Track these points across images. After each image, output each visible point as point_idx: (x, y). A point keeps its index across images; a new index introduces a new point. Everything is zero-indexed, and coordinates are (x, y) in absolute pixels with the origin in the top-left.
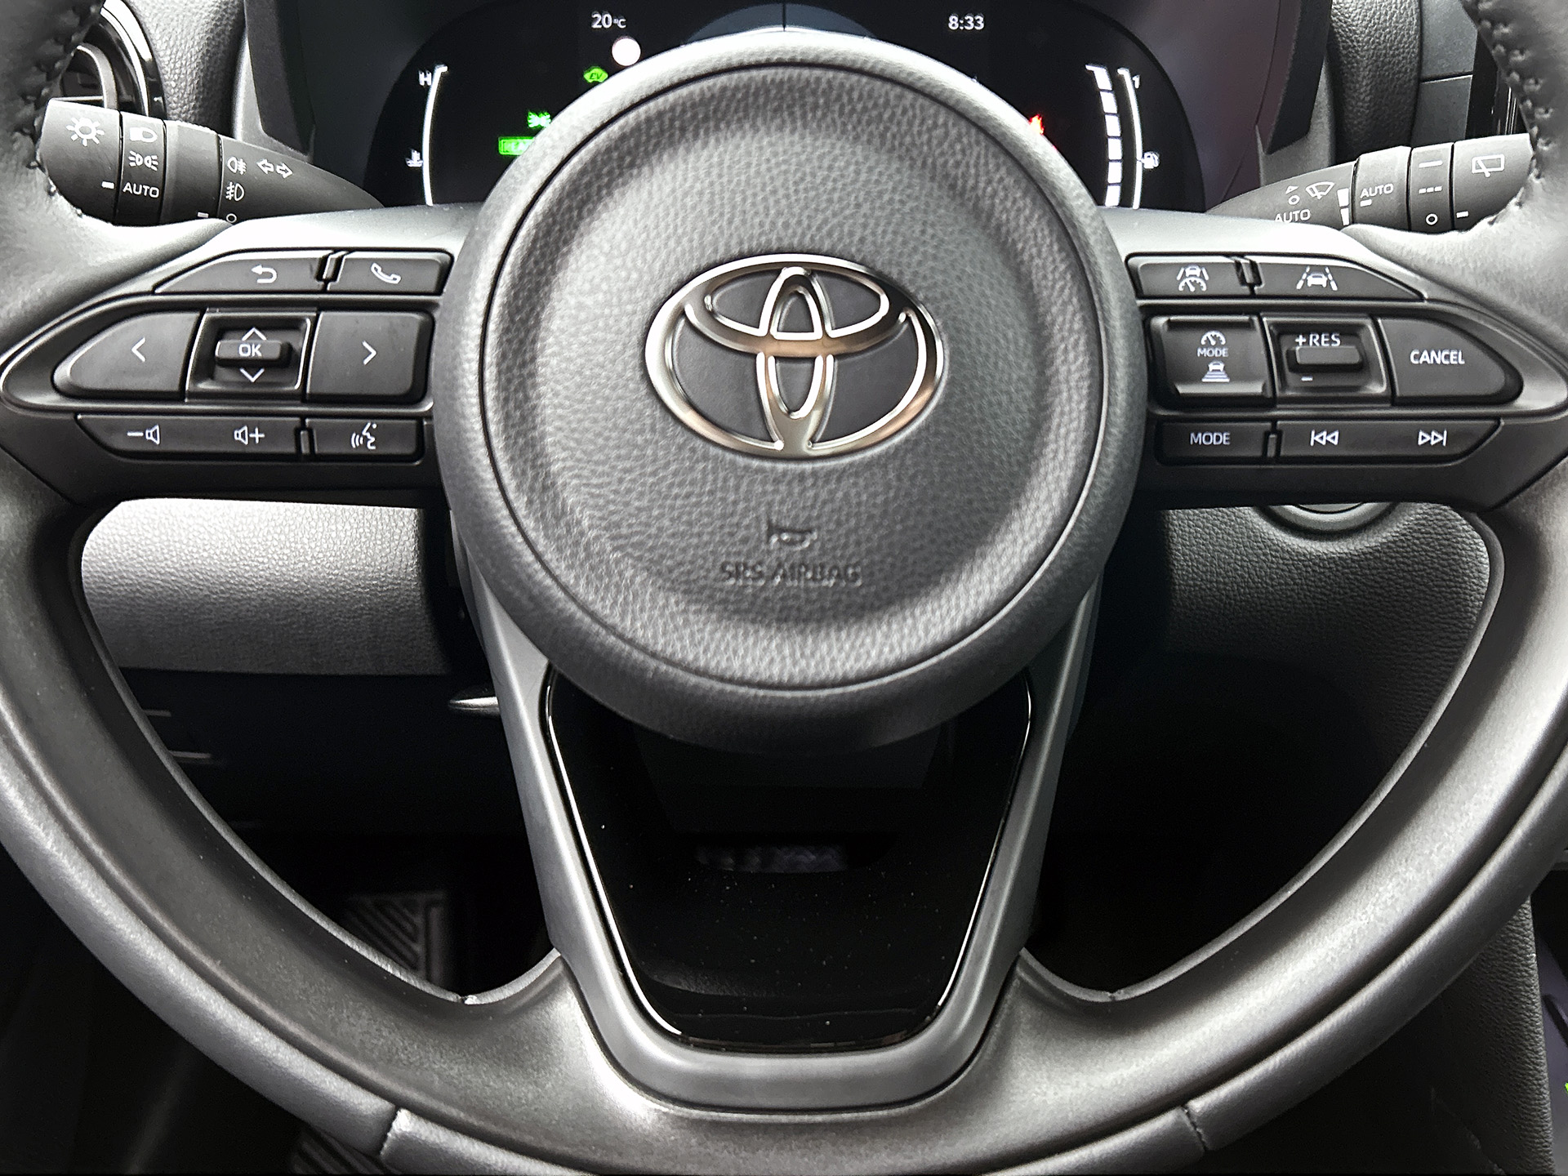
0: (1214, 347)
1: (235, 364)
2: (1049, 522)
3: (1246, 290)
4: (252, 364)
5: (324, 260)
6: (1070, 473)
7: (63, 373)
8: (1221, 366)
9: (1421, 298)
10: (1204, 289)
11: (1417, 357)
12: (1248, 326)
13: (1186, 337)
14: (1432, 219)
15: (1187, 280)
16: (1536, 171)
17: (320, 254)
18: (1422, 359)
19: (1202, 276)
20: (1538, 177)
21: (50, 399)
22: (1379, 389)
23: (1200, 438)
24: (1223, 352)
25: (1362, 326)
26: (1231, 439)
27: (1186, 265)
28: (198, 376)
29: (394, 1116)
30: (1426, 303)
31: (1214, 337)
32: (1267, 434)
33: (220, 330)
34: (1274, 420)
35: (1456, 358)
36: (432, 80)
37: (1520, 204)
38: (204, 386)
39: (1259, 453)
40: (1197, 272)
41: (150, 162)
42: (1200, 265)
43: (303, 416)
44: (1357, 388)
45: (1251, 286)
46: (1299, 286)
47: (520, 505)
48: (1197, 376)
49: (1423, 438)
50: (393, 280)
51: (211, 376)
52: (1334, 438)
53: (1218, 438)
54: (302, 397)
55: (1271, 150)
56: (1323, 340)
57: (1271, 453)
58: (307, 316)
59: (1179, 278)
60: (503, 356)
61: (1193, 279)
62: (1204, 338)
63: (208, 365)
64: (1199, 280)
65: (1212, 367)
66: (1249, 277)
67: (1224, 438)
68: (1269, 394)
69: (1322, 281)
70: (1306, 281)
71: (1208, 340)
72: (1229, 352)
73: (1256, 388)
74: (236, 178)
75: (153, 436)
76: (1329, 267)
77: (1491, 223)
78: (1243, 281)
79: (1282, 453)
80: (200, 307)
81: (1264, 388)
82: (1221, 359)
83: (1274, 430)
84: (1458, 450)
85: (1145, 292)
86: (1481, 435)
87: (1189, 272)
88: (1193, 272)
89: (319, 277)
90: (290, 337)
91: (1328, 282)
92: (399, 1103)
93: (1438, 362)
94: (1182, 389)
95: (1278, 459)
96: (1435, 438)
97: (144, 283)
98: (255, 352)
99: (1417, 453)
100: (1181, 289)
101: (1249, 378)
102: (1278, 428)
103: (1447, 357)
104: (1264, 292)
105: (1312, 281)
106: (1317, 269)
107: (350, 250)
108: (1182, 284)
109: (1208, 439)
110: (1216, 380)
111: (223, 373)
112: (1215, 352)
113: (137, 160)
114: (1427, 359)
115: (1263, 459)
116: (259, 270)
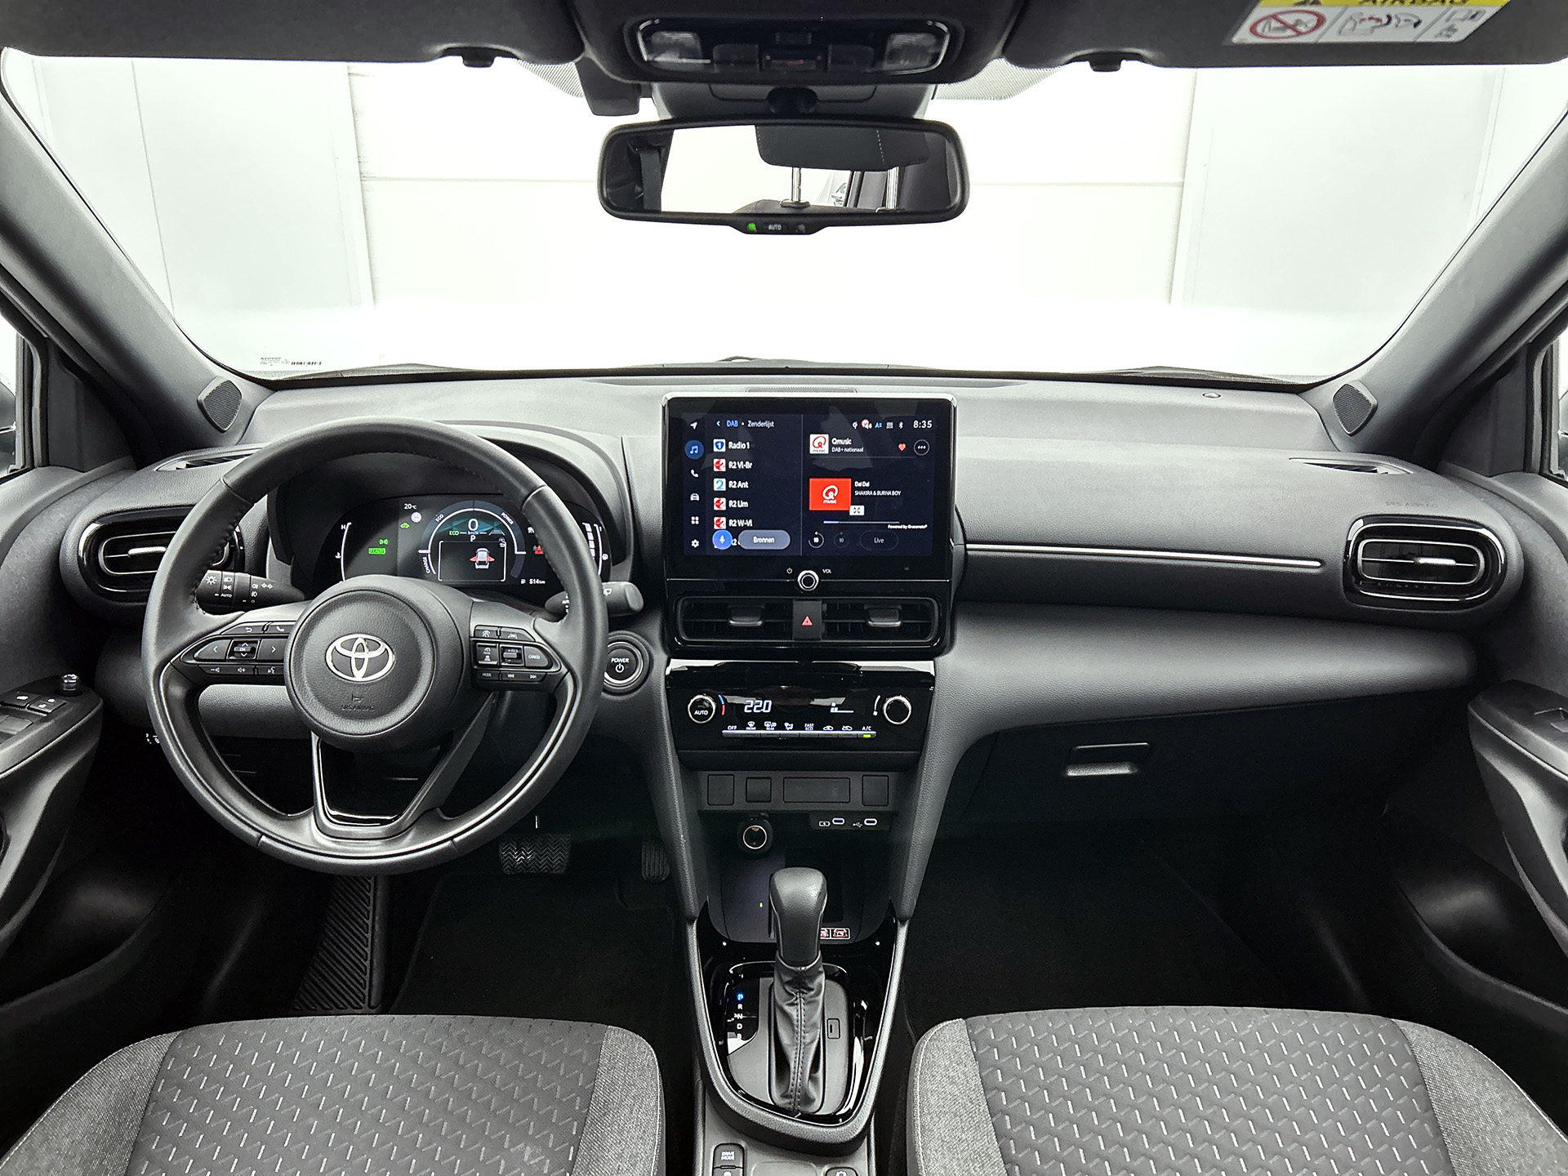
0: (488, 652)
1: (240, 652)
4: (244, 653)
5: (264, 626)
7: (196, 654)
8: (489, 657)
9: (535, 642)
11: (532, 656)
12: (495, 647)
15: (485, 634)
17: (263, 624)
21: (193, 661)
22: (523, 664)
23: (485, 675)
25: (519, 648)
27: (486, 630)
28: (230, 656)
29: (261, 837)
31: (488, 649)
33: (236, 644)
34: (501, 671)
35: (540, 657)
36: (346, 527)
38: (231, 658)
39: (498, 679)
41: (229, 588)
42: (489, 630)
43: (256, 665)
44: (519, 663)
47: (297, 690)
48: (483, 660)
49: (532, 677)
50: (283, 630)
51: (233, 655)
52: (513, 676)
53: (488, 675)
54: (256, 660)
55: (613, 565)
58: (258, 640)
60: (295, 656)
63: (232, 653)
64: (487, 634)
65: (486, 657)
66: (498, 634)
67: (490, 675)
68: (499, 664)
69: (514, 636)
70: (510, 636)
71: (486, 650)
72: (491, 653)
73: (495, 663)
74: (255, 590)
75: (217, 670)
76: (517, 632)
80: (232, 638)
84: (539, 680)
86: (543, 676)
89: (263, 630)
90: (254, 645)
92: (263, 834)
93: (536, 658)
94: (480, 662)
95: (502, 680)
96: (534, 677)
97: (218, 632)
98: (244, 650)
99: (531, 680)
101: (494, 660)
102: (500, 673)
103: (538, 656)
105: (512, 636)
106: (513, 633)
107: (273, 622)
110: (487, 661)
111: (236, 654)
113: (225, 587)
114: (534, 657)
116: (247, 629)
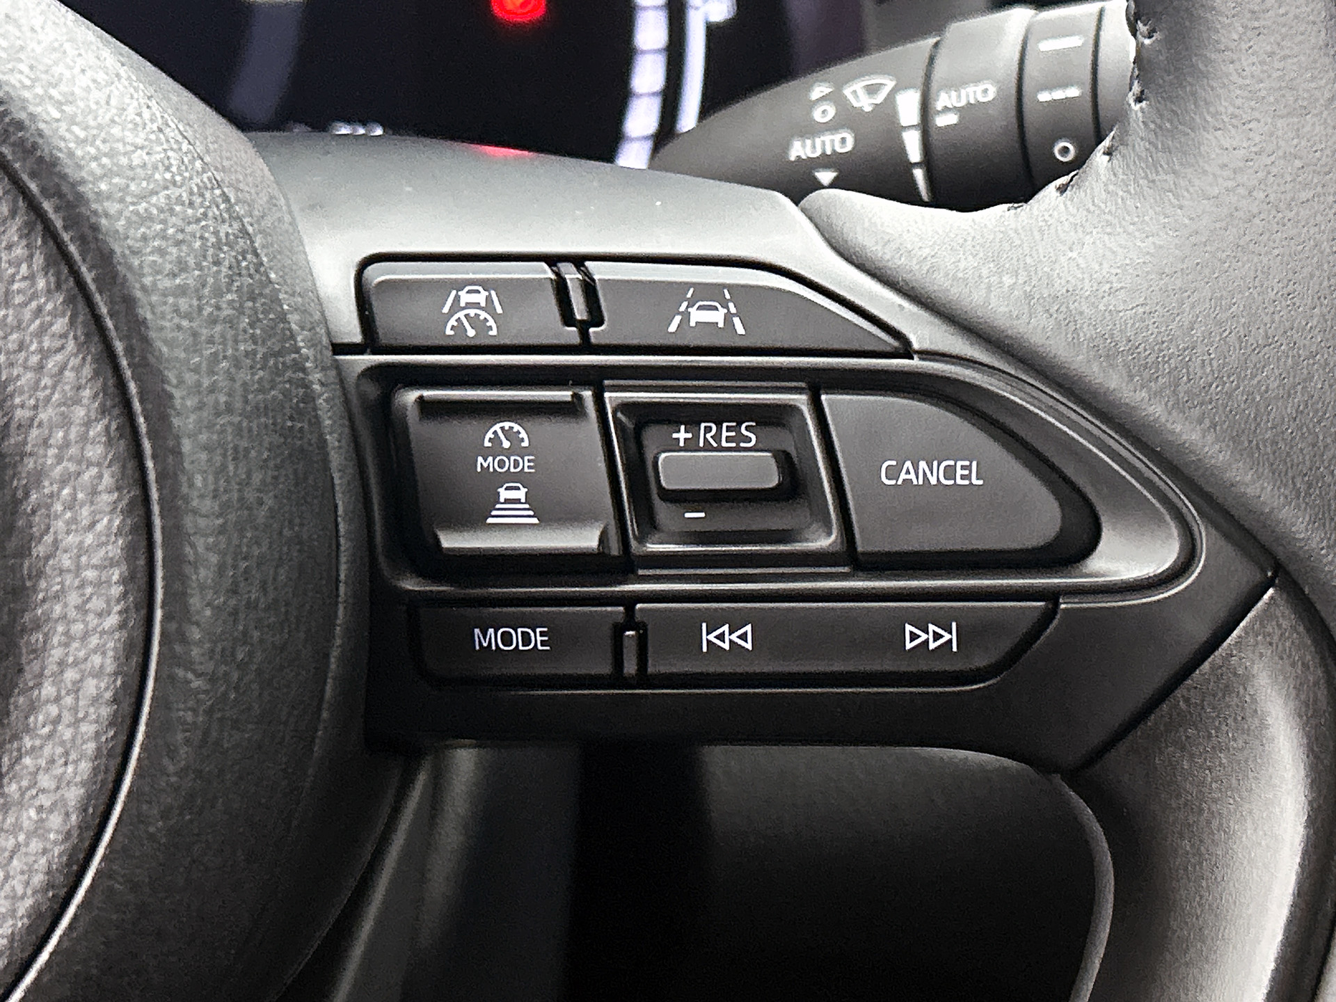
0: (508, 453)
2: (38, 879)
3: (571, 334)
6: (85, 767)
8: (521, 494)
9: (908, 350)
10: (494, 332)
11: (893, 473)
12: (572, 410)
13: (456, 432)
14: (1065, 151)
15: (461, 315)
16: (1136, 88)
18: (903, 476)
19: (489, 307)
20: (1139, 100)
22: (824, 541)
23: (493, 638)
24: (526, 464)
25: (792, 409)
26: (552, 637)
27: (459, 285)
30: (916, 363)
31: (508, 433)
32: (618, 630)
34: (629, 601)
35: (967, 474)
37: (1109, 153)
39: (605, 669)
40: (481, 298)
42: (486, 284)
44: (784, 536)
45: (583, 327)
46: (673, 328)
48: (476, 513)
49: (913, 637)
52: (743, 638)
53: (526, 639)
56: (725, 434)
57: (630, 668)
59: (446, 310)
61: (472, 312)
62: (490, 435)
64: (483, 315)
65: (504, 494)
66: (580, 311)
67: (537, 638)
68: (615, 549)
69: (718, 317)
70: (686, 316)
71: (496, 440)
72: (536, 464)
73: (586, 539)
76: (730, 287)
77: (1062, 189)
78: (567, 317)
79: (650, 670)
81: (603, 539)
82: (521, 478)
83: (630, 620)
84: (980, 661)
85: (384, 340)
86: (1024, 627)
87: (465, 298)
88: (473, 298)
91: (728, 318)
93: (933, 481)
94: (450, 541)
95: (644, 679)
96: (937, 636)
99: (904, 667)
100: (449, 332)
101: (573, 517)
102: (638, 617)
103: (950, 474)
104: (604, 341)
105: (697, 316)
106: (707, 291)
108: (452, 322)
109: (507, 639)
110: (515, 522)
112: (509, 464)
114: (912, 476)
115: (617, 679)
